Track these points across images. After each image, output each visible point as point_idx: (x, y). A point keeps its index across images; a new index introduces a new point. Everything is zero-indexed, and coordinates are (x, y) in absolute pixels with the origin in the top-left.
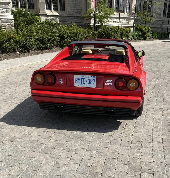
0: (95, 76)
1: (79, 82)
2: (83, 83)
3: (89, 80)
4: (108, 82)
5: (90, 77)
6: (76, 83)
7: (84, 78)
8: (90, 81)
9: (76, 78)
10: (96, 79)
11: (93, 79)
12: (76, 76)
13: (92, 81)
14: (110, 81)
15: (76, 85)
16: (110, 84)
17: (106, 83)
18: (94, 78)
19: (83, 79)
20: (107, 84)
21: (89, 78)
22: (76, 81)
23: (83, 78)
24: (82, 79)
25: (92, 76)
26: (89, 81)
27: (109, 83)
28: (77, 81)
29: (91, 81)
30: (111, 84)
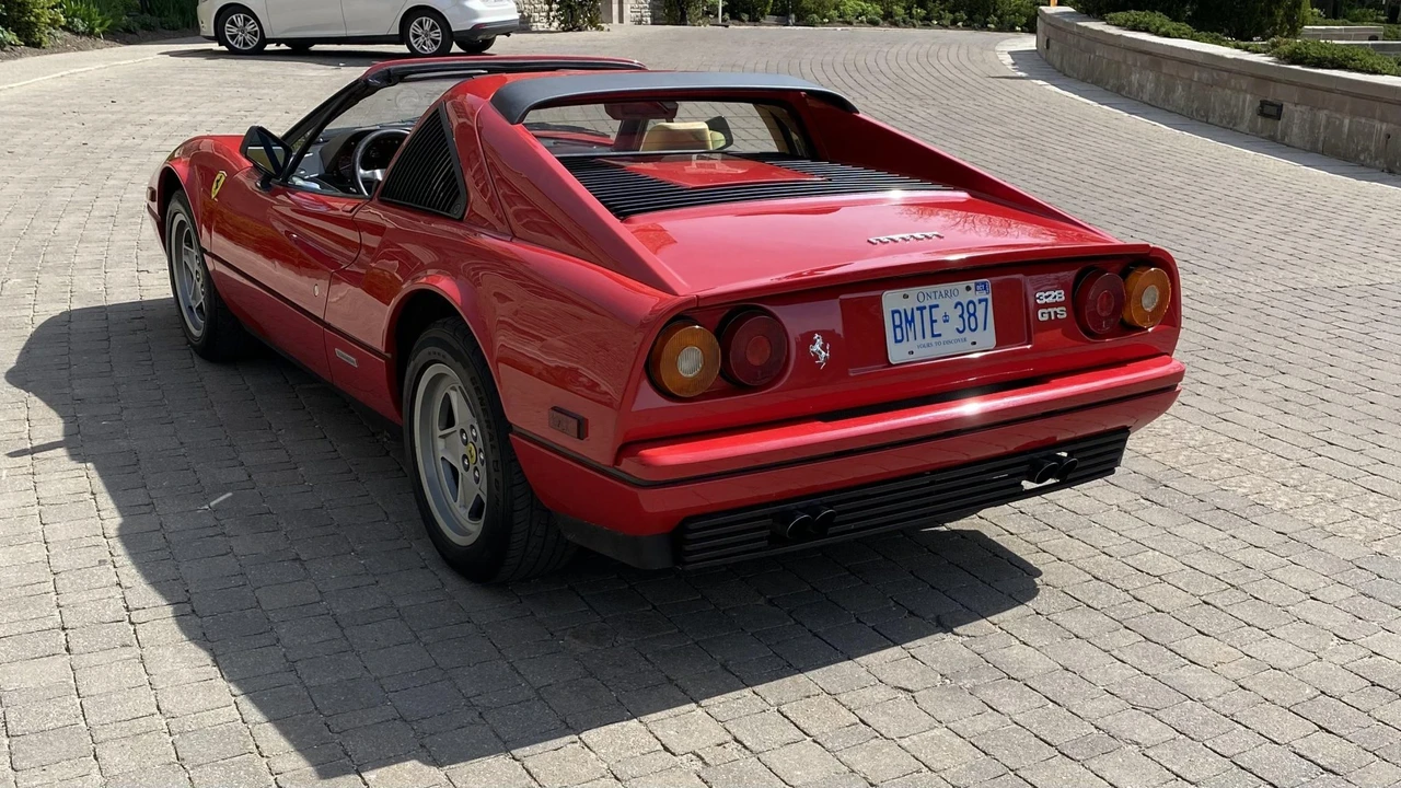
0: (984, 283)
1: (911, 335)
2: (933, 336)
3: (959, 307)
4: (1046, 306)
5: (962, 291)
6: (897, 341)
7: (934, 303)
8: (966, 316)
9: (894, 312)
10: (989, 297)
11: (980, 301)
12: (892, 300)
13: (974, 314)
14: (1053, 294)
15: (897, 353)
16: (1058, 310)
17: (1040, 312)
18: (983, 295)
19: (931, 307)
20: (1046, 318)
21: (957, 300)
22: (895, 327)
23: (927, 303)
24: (926, 312)
25: (971, 283)
26: (962, 316)
27: (1052, 310)
28: (900, 326)
29: (970, 315)
30: (1062, 313)
